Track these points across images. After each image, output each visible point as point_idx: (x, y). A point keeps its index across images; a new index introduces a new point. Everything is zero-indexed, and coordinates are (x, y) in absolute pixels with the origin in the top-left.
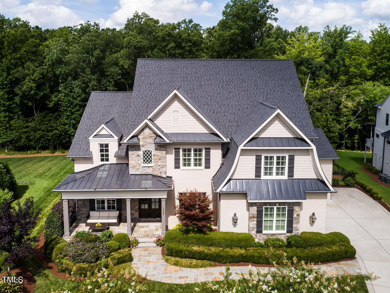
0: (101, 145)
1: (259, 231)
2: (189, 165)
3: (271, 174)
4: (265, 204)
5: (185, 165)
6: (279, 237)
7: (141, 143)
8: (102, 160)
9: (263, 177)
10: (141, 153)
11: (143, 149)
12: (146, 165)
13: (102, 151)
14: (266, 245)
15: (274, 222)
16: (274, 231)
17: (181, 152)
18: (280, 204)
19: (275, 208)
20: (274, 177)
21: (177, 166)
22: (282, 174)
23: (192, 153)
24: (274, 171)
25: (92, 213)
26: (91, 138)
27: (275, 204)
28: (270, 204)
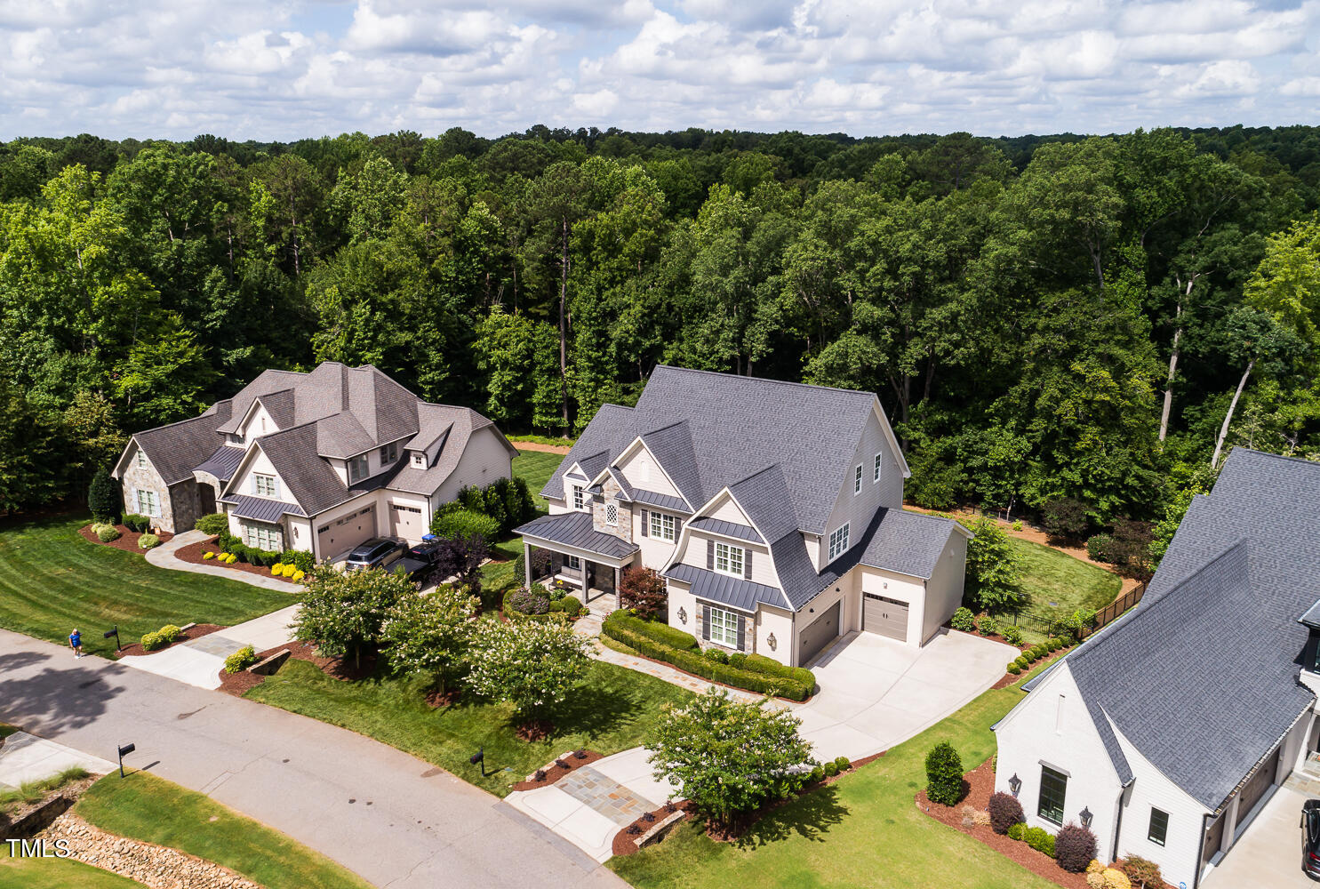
0: (576, 487)
1: (706, 637)
2: (659, 534)
3: (726, 568)
4: (713, 605)
5: (654, 533)
6: (725, 651)
7: (605, 495)
8: (577, 506)
9: (716, 570)
10: (605, 507)
11: (608, 503)
12: (610, 523)
13: (576, 494)
14: (710, 657)
15: (724, 630)
16: (723, 642)
17: (649, 516)
18: (730, 609)
19: (724, 612)
20: (729, 573)
21: (645, 534)
22: (739, 572)
23: (662, 519)
24: (729, 565)
25: (564, 569)
26: (564, 476)
27: (724, 608)
28: (719, 606)
